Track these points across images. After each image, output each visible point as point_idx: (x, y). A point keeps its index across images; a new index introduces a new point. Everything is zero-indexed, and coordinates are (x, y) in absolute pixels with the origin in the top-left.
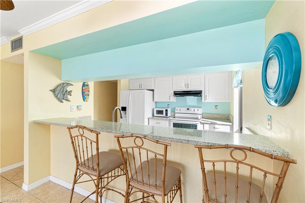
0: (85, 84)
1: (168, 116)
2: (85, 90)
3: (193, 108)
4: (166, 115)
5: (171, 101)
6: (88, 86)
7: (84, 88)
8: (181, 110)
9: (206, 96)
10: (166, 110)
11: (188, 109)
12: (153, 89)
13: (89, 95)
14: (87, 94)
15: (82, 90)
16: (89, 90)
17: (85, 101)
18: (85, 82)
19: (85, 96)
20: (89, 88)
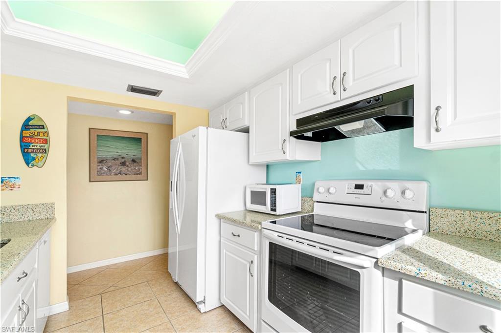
0: (30, 123)
1: (278, 213)
2: (31, 137)
3: (380, 183)
4: (272, 210)
5: (289, 157)
6: (44, 128)
7: (27, 133)
8: (332, 190)
9: (438, 109)
10: (271, 189)
11: (359, 187)
12: (245, 123)
13: (47, 150)
14: (38, 147)
15: (22, 138)
16: (48, 138)
17: (33, 166)
18: (29, 119)
19: (33, 152)
20: (47, 133)
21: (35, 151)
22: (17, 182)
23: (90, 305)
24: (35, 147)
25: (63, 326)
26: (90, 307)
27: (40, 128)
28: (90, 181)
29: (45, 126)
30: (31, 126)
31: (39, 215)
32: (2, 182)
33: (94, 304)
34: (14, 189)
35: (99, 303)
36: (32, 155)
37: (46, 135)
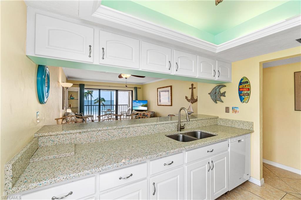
0: (242, 82)
2: (243, 88)
7: (241, 87)
13: (249, 94)
14: (245, 93)
15: (239, 89)
16: (250, 88)
17: (243, 102)
18: (242, 80)
19: (243, 95)
20: (250, 85)
21: (244, 95)
22: (238, 110)
23: (274, 193)
24: (244, 93)
25: (251, 191)
26: (273, 194)
27: (246, 83)
28: (295, 110)
29: (248, 82)
30: (242, 83)
31: (245, 127)
32: (232, 109)
33: (277, 195)
34: (237, 113)
35: (281, 197)
36: (243, 97)
37: (249, 86)
